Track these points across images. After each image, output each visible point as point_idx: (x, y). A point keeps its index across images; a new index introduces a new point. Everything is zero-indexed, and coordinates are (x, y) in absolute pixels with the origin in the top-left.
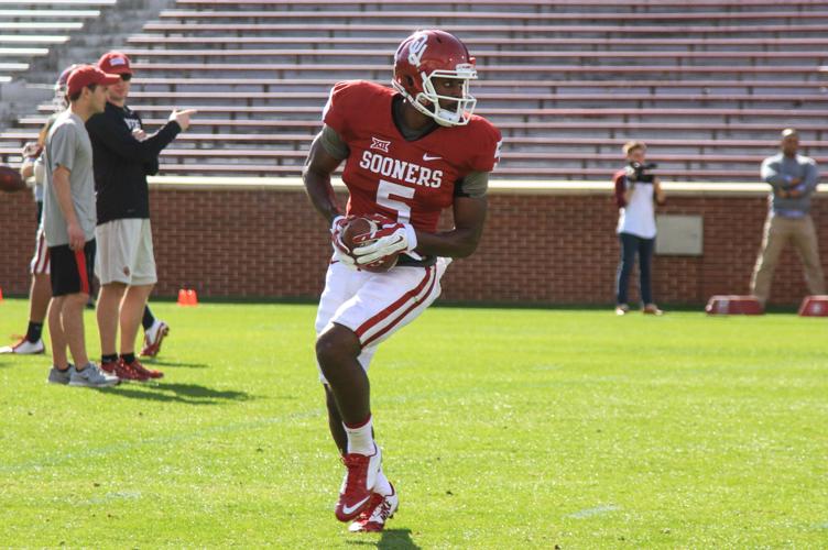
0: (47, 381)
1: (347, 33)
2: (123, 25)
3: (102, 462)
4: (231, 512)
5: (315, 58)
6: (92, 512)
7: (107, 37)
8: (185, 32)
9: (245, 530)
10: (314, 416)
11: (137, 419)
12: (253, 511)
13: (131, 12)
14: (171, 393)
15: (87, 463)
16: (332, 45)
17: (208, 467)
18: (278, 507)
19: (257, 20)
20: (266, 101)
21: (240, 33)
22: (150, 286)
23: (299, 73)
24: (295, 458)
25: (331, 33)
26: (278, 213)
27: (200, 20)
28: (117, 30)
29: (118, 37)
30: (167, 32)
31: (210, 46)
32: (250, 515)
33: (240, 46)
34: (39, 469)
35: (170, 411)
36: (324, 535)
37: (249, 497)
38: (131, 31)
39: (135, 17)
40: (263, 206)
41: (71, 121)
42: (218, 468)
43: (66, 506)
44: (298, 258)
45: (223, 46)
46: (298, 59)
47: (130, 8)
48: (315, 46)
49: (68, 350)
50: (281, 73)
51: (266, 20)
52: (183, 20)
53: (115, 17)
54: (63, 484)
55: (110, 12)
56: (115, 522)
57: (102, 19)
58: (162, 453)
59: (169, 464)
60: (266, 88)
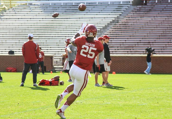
1: (138, 32)
2: (103, 31)
3: (104, 98)
4: (124, 106)
5: (133, 36)
6: (103, 106)
7: (101, 33)
8: (113, 32)
9: (126, 109)
10: (136, 91)
11: (109, 92)
12: (128, 106)
14: (114, 87)
15: (102, 98)
16: (135, 34)
17: (120, 99)
18: (131, 105)
19: (124, 30)
20: (126, 43)
21: (121, 32)
23: (130, 38)
24: (133, 97)
25: (135, 32)
26: (128, 60)
27: (115, 30)
28: (103, 32)
29: (103, 33)
30: (110, 32)
31: (117, 34)
32: (127, 106)
33: (121, 34)
34: (94, 99)
35: (114, 90)
36: (139, 109)
37: (127, 103)
38: (105, 32)
39: (105, 30)
40: (125, 59)
42: (122, 99)
43: (99, 105)
44: (131, 67)
45: (119, 34)
46: (130, 36)
47: (105, 29)
48: (133, 34)
50: (128, 38)
51: (125, 30)
52: (113, 30)
53: (102, 30)
54: (98, 101)
55: (101, 29)
56: (107, 107)
57: (100, 30)
58: (113, 97)
59: (114, 98)
60: (125, 41)
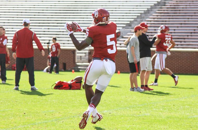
0: (130, 90)
1: (192, 18)
2: (145, 17)
3: (141, 107)
4: (168, 118)
5: (185, 24)
6: (139, 118)
7: (142, 19)
8: (158, 18)
9: (171, 122)
10: (185, 98)
11: (148, 99)
12: (173, 118)
13: (147, 14)
14: (156, 93)
15: (138, 107)
16: (188, 21)
17: (163, 109)
18: (178, 117)
19: (173, 16)
20: (175, 33)
21: (169, 18)
22: (151, 71)
23: (181, 27)
24: (181, 107)
25: (188, 18)
26: (177, 56)
27: (161, 16)
28: (144, 18)
29: (144, 19)
30: (154, 18)
31: (163, 21)
32: (172, 119)
33: (169, 21)
34: (128, 109)
35: (155, 97)
36: (188, 123)
37: (172, 115)
38: (147, 18)
39: (147, 15)
40: (174, 55)
41: (135, 37)
42: (165, 109)
43: (134, 116)
44: (181, 65)
45: (166, 21)
46: (181, 24)
47: (147, 13)
48: (185, 21)
49: (134, 84)
50: (178, 27)
51: (175, 16)
52: (157, 16)
53: (143, 15)
54: (133, 112)
56: (144, 120)
57: (141, 16)
58: (154, 106)
59: (155, 108)
60: (175, 30)
